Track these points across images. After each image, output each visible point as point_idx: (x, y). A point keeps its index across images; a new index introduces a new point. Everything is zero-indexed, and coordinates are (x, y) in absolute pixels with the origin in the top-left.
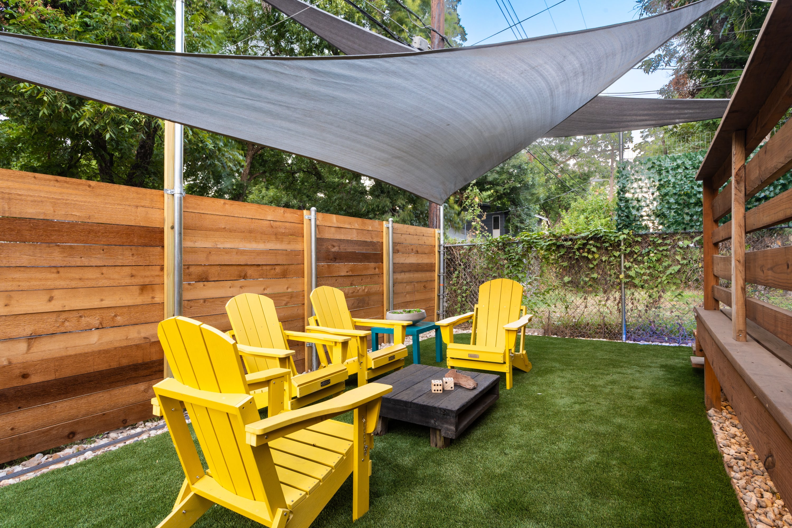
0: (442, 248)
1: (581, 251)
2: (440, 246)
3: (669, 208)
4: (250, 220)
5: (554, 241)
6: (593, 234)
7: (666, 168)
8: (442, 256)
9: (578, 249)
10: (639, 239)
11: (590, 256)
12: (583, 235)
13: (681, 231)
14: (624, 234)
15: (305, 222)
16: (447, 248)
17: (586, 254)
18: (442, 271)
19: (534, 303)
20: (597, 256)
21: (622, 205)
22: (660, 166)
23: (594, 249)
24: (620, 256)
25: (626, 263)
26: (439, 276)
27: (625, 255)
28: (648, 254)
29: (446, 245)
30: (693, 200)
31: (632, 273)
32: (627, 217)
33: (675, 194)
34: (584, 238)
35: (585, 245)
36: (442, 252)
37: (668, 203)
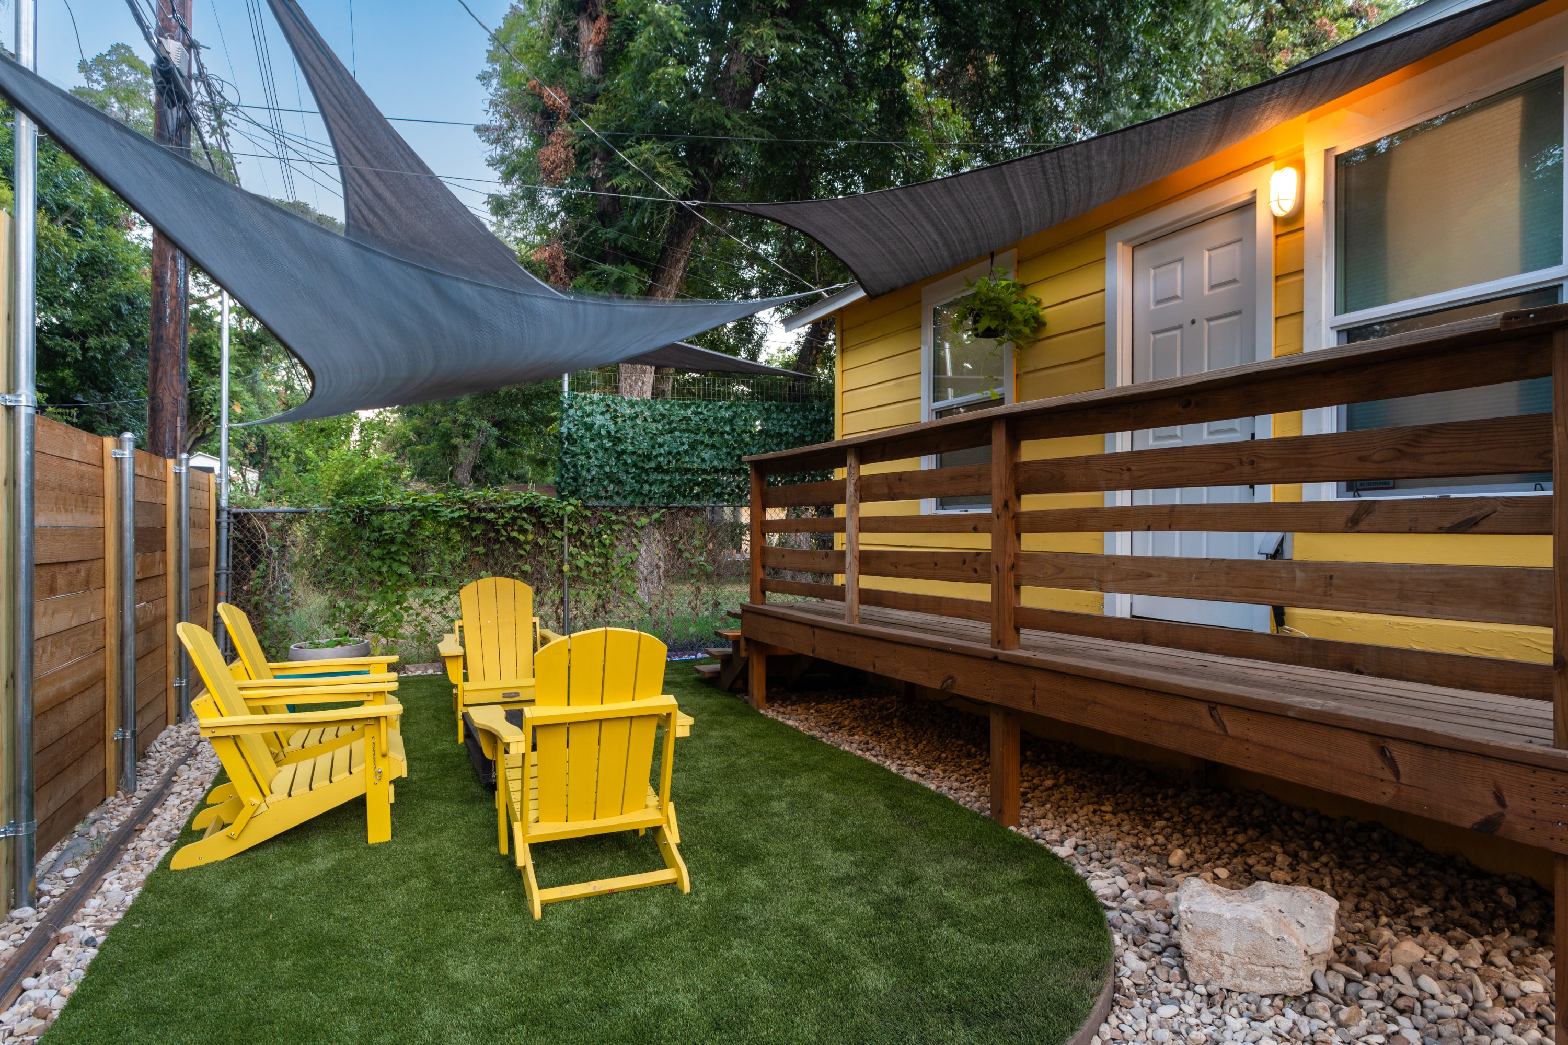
0: (224, 515)
1: (509, 528)
2: (219, 511)
3: (627, 472)
4: (56, 462)
5: (467, 512)
6: (528, 502)
7: (623, 416)
8: (224, 532)
9: (505, 525)
10: (589, 513)
11: (522, 538)
12: (512, 503)
13: (638, 504)
14: (570, 504)
15: (110, 466)
16: (236, 516)
17: (515, 534)
18: (223, 564)
19: (426, 619)
20: (530, 537)
21: (568, 461)
22: (615, 410)
23: (529, 527)
24: (562, 539)
25: (571, 548)
26: (217, 576)
27: (569, 536)
28: (599, 535)
29: (234, 510)
30: (653, 464)
31: (580, 563)
32: (575, 479)
33: (633, 453)
34: (515, 508)
35: (514, 519)
36: (224, 525)
37: (625, 463)
